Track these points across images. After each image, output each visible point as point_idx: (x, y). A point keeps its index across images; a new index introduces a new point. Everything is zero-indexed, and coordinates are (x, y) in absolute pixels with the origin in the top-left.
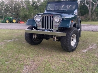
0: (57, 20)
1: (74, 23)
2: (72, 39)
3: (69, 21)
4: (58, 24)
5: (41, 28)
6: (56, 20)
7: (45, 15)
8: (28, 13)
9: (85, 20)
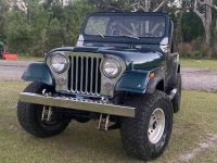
0: (111, 68)
1: (157, 80)
2: (152, 122)
3: (145, 75)
4: (114, 82)
5: (65, 88)
6: (108, 70)
7: (77, 54)
8: (29, 28)
9: (193, 53)
